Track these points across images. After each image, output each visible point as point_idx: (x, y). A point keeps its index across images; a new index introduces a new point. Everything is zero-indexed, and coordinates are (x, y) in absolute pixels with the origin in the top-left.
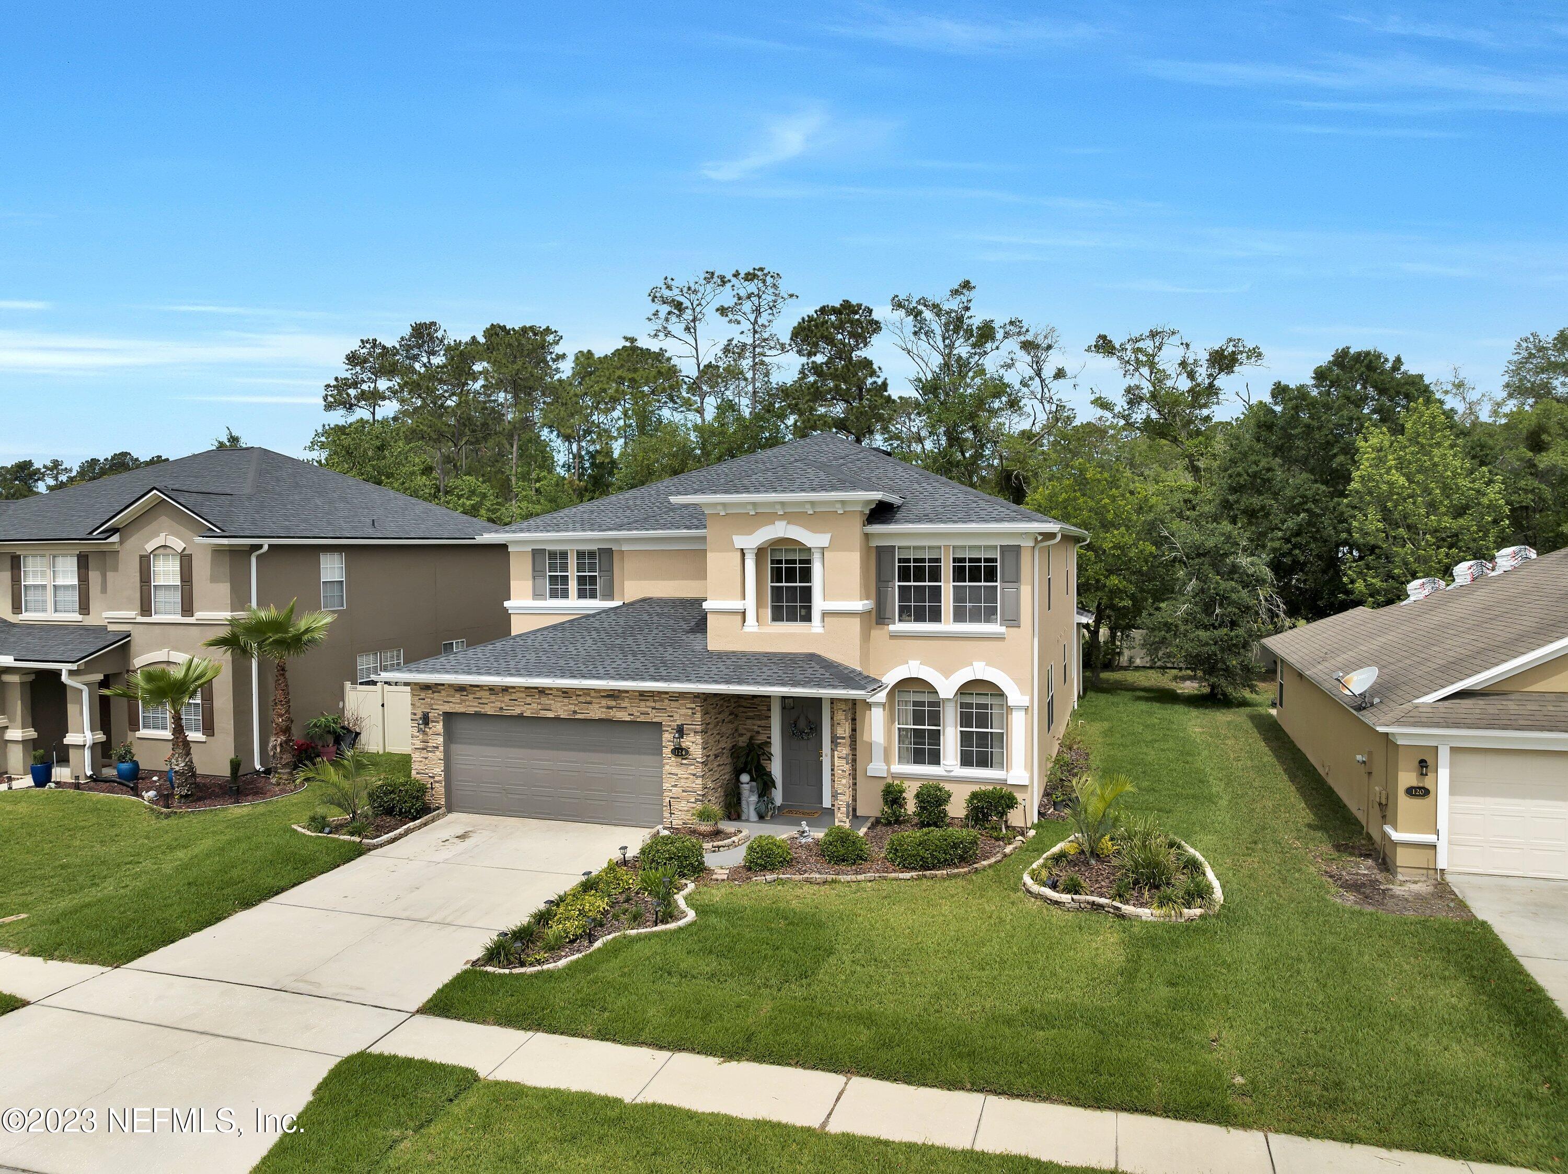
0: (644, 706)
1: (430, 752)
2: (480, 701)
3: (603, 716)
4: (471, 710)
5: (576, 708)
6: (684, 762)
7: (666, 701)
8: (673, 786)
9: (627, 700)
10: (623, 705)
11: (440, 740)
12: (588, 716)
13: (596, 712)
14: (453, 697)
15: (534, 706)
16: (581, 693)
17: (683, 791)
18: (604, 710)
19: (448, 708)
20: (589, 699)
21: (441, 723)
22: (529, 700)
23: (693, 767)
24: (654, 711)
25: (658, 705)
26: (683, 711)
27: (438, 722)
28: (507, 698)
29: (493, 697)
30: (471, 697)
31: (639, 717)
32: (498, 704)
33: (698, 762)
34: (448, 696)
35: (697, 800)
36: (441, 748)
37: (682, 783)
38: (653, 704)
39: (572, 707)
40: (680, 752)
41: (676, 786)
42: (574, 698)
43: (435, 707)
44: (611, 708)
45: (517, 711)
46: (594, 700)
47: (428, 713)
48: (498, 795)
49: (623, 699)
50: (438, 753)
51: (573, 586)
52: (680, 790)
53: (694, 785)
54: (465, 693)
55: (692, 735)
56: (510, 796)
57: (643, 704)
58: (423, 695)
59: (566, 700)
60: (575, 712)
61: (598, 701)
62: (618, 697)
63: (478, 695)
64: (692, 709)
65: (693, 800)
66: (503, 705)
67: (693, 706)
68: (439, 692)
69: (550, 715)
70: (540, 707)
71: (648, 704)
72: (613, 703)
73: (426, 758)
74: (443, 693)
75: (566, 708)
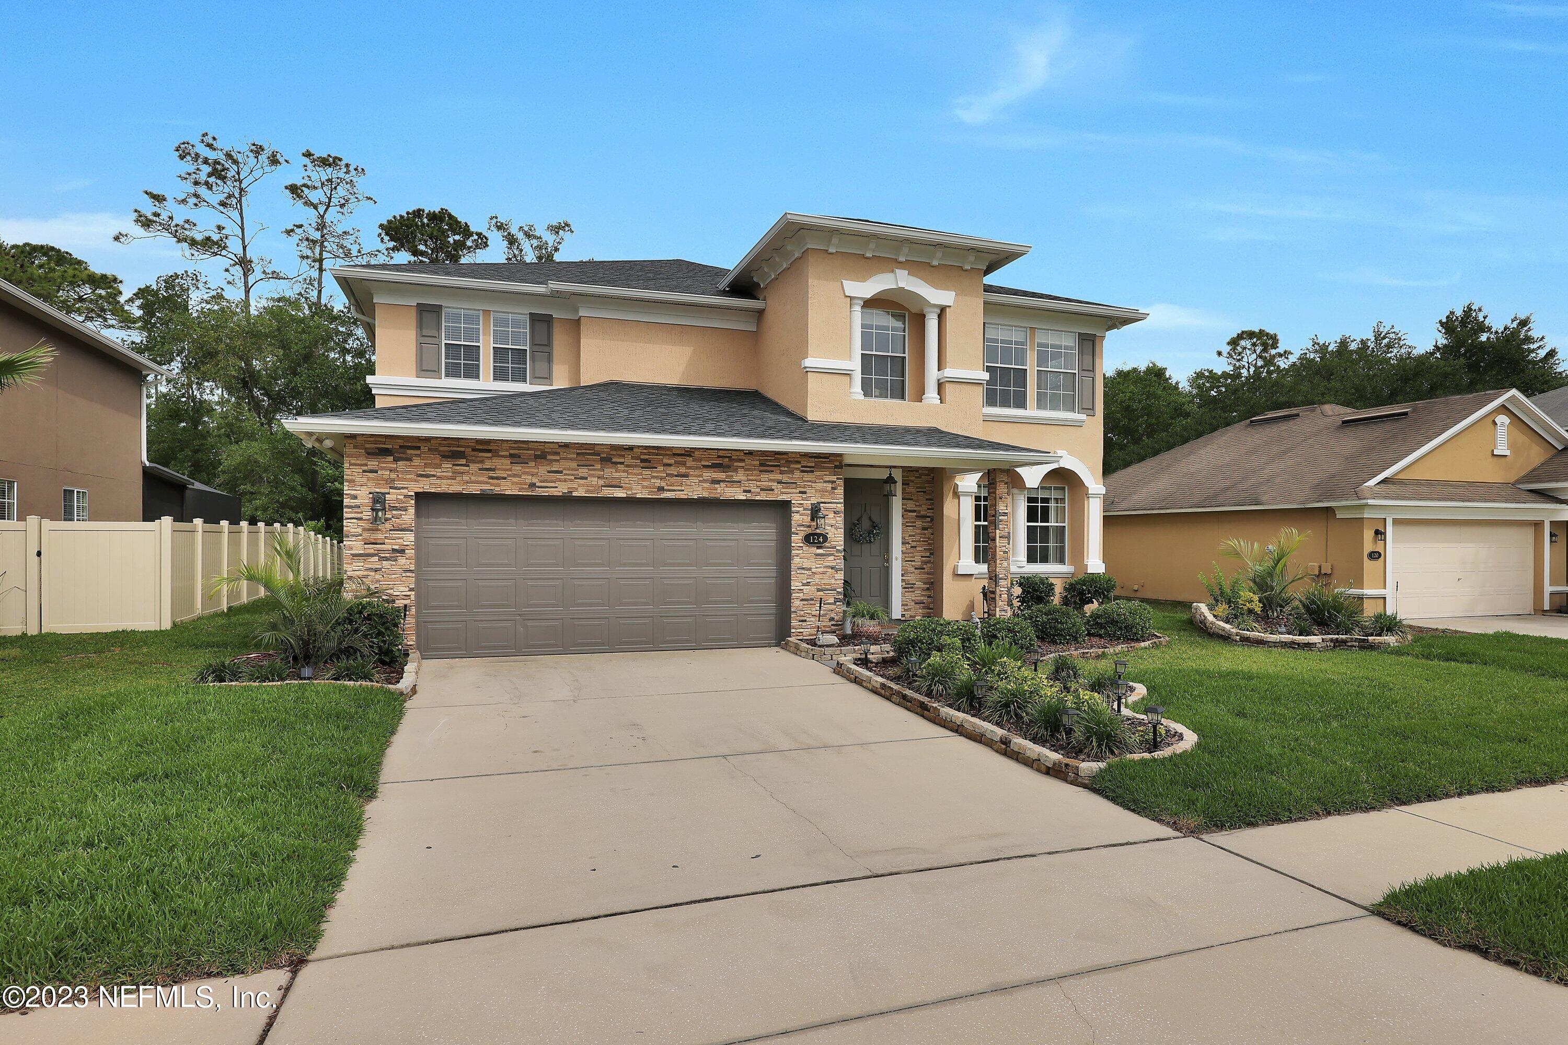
0: (766, 479)
1: (387, 559)
2: (492, 474)
3: (705, 494)
4: (475, 489)
5: (663, 484)
6: (820, 551)
7: (797, 474)
8: (804, 585)
9: (741, 472)
10: (736, 478)
11: (409, 538)
12: (682, 495)
13: (694, 489)
14: (439, 466)
15: (594, 481)
16: (672, 461)
17: (818, 590)
18: (706, 485)
19: (426, 486)
20: (683, 470)
21: (412, 511)
22: (583, 471)
23: (832, 558)
24: (780, 486)
25: (785, 478)
26: (820, 486)
27: (405, 509)
28: (543, 470)
29: (517, 468)
30: (474, 467)
31: (759, 494)
32: (529, 479)
33: (838, 551)
34: (426, 465)
35: (836, 600)
36: (410, 552)
37: (817, 579)
38: (779, 477)
39: (658, 482)
40: (815, 539)
41: (808, 584)
42: (661, 468)
43: (398, 484)
44: (718, 482)
45: (560, 489)
46: (692, 472)
47: (384, 494)
48: (509, 624)
49: (736, 470)
50: (402, 561)
51: (486, 362)
52: (814, 588)
53: (833, 581)
54: (463, 461)
55: (831, 515)
56: (530, 624)
57: (764, 476)
58: (373, 464)
59: (647, 472)
60: (661, 489)
61: (697, 472)
62: (729, 467)
63: (488, 465)
64: (833, 482)
65: (832, 600)
66: (535, 480)
67: (834, 478)
68: (410, 460)
69: (620, 494)
70: (601, 482)
71: (772, 476)
72: (722, 476)
73: (376, 570)
74: (417, 462)
75: (645, 483)
